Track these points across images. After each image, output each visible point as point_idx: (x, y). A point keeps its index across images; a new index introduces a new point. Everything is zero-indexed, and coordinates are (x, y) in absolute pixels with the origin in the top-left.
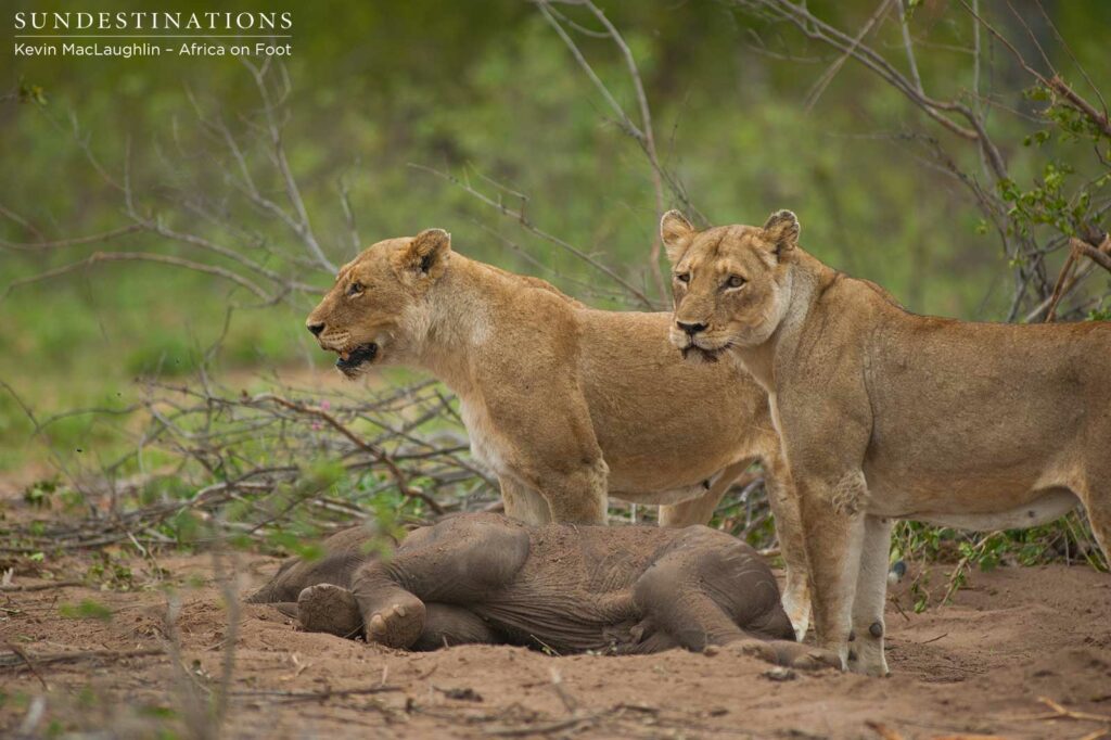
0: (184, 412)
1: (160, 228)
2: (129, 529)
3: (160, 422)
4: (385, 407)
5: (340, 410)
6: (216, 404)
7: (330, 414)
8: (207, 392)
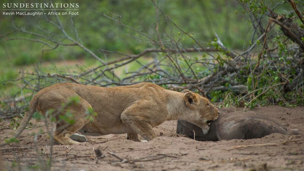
0: (33, 80)
1: (23, 30)
2: (20, 112)
3: (26, 83)
4: (87, 75)
5: (75, 76)
6: (41, 77)
7: (72, 78)
8: (38, 74)
